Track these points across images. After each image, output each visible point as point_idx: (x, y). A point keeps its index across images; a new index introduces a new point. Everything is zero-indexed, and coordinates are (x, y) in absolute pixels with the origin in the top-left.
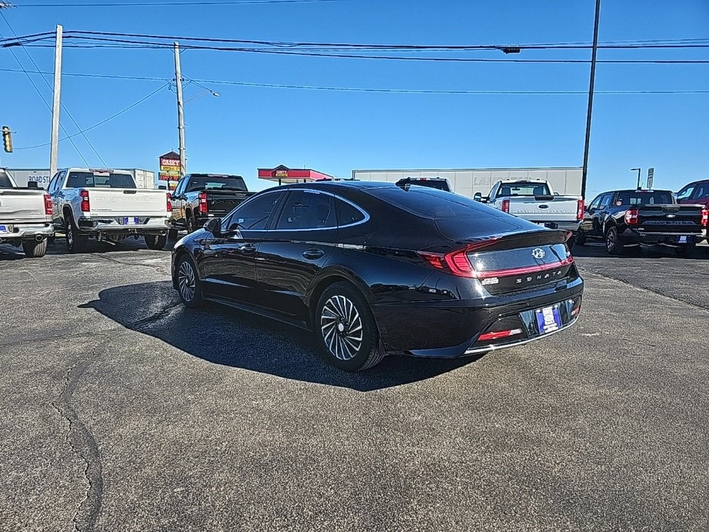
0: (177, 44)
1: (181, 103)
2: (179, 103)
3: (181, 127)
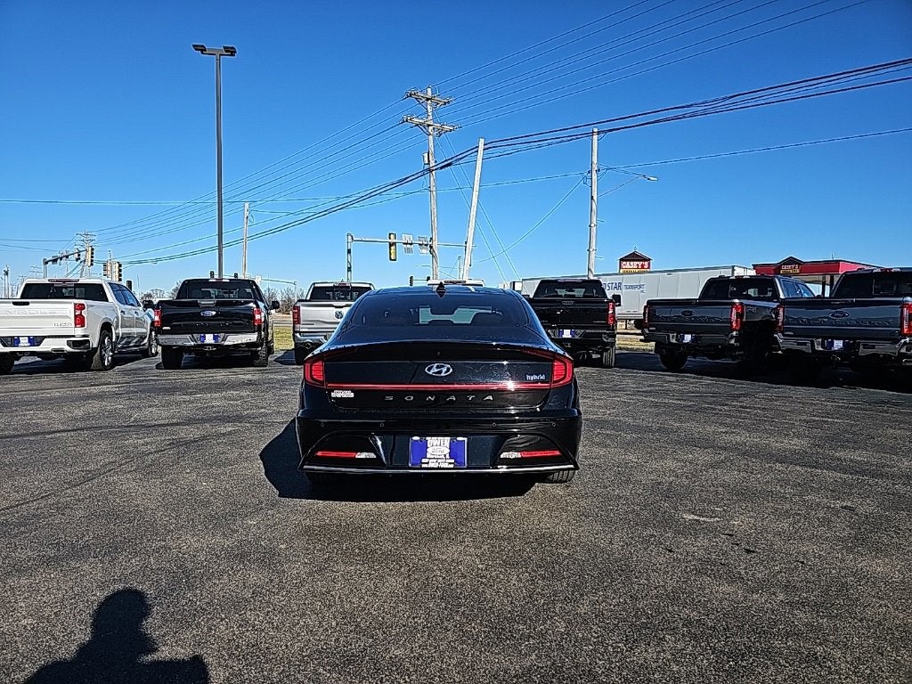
0: (596, 130)
1: (595, 198)
2: (592, 197)
3: (592, 225)
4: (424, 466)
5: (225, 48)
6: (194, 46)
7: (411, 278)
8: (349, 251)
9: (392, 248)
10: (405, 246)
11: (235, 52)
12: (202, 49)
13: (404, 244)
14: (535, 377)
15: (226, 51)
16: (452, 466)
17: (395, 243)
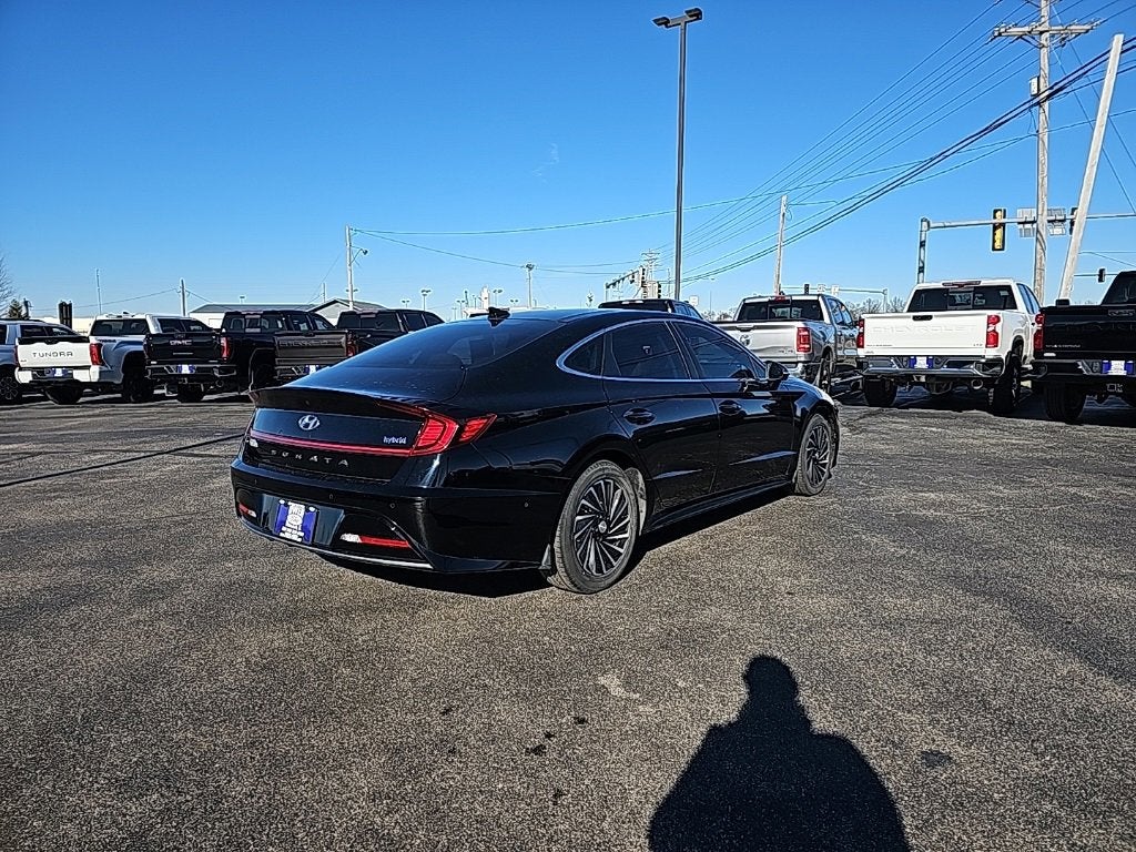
4: (282, 534)
5: (687, 12)
6: (655, 21)
7: (1101, 271)
8: (922, 244)
9: (999, 232)
10: (1021, 226)
11: (701, 13)
12: (665, 22)
13: (1019, 223)
14: (394, 440)
15: (691, 16)
16: (299, 540)
17: (1003, 225)
